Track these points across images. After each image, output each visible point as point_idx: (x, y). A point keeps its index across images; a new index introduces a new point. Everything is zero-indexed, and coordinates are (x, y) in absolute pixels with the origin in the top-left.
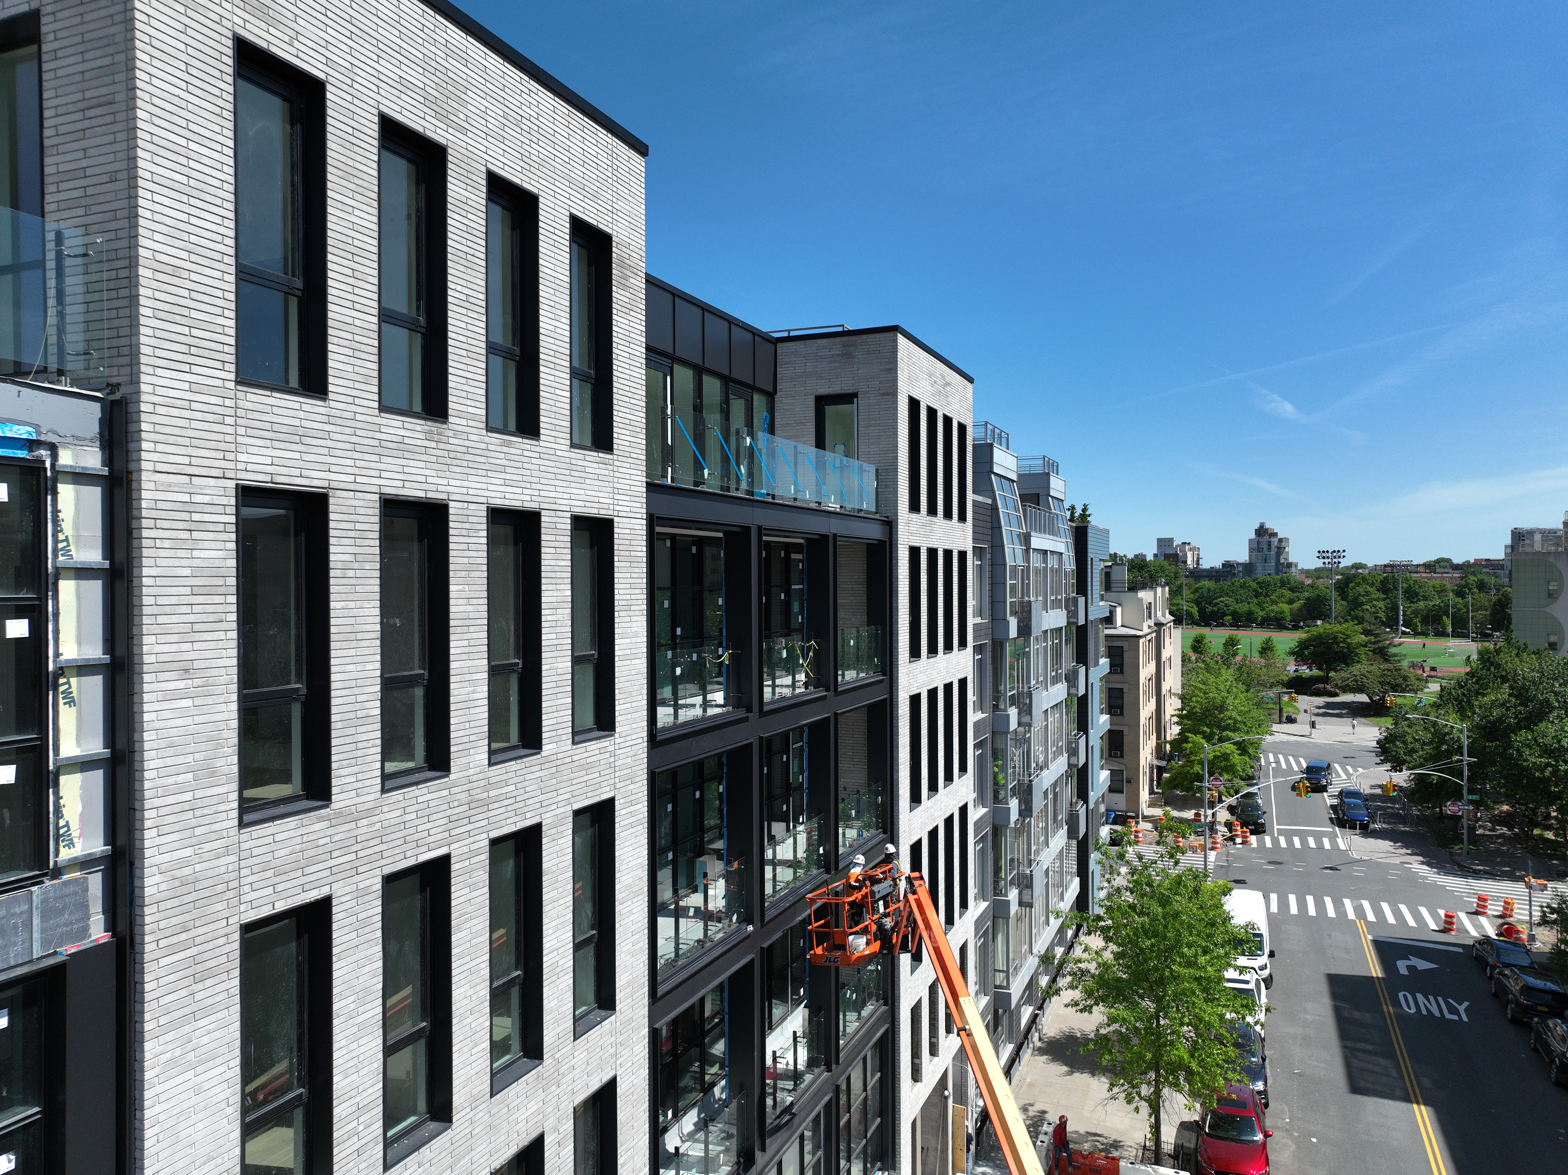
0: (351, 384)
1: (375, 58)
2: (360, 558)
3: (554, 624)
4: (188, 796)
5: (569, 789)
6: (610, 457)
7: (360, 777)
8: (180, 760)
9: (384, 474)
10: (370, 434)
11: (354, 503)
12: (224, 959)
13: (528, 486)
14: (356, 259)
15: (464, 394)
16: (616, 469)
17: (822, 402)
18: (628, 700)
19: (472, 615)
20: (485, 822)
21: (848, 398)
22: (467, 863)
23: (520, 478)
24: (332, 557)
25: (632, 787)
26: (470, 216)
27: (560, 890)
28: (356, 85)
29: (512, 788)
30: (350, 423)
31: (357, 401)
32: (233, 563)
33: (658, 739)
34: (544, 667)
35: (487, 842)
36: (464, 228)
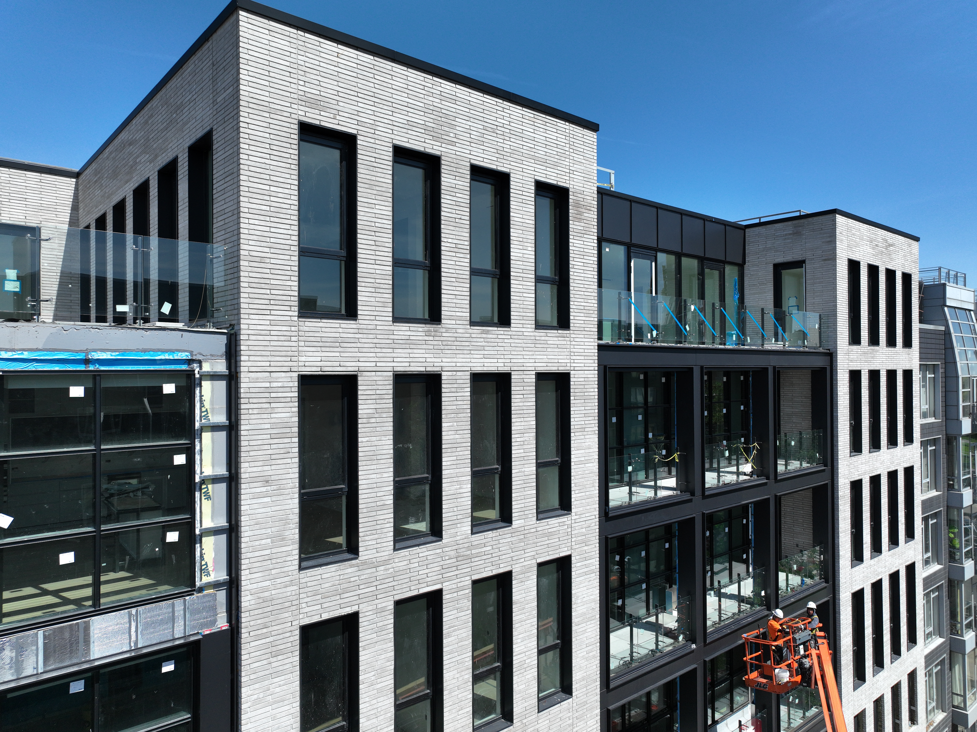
0: (373, 308)
1: (390, 113)
2: (379, 411)
3: (522, 443)
4: (268, 552)
5: (534, 549)
6: (568, 332)
7: (379, 541)
8: (263, 531)
9: (395, 360)
10: (386, 337)
11: (375, 378)
12: (289, 645)
13: (502, 357)
14: (377, 234)
15: (454, 305)
16: (572, 339)
17: (779, 268)
18: (582, 491)
19: (458, 441)
20: (469, 569)
21: (799, 264)
22: (455, 594)
23: (496, 353)
24: (360, 412)
25: (586, 548)
26: (458, 195)
27: (527, 614)
28: (377, 132)
29: (490, 548)
30: (372, 332)
31: (377, 318)
32: (296, 419)
33: (610, 515)
34: (513, 471)
35: (470, 582)
36: (454, 203)
